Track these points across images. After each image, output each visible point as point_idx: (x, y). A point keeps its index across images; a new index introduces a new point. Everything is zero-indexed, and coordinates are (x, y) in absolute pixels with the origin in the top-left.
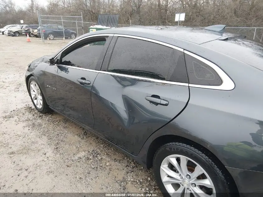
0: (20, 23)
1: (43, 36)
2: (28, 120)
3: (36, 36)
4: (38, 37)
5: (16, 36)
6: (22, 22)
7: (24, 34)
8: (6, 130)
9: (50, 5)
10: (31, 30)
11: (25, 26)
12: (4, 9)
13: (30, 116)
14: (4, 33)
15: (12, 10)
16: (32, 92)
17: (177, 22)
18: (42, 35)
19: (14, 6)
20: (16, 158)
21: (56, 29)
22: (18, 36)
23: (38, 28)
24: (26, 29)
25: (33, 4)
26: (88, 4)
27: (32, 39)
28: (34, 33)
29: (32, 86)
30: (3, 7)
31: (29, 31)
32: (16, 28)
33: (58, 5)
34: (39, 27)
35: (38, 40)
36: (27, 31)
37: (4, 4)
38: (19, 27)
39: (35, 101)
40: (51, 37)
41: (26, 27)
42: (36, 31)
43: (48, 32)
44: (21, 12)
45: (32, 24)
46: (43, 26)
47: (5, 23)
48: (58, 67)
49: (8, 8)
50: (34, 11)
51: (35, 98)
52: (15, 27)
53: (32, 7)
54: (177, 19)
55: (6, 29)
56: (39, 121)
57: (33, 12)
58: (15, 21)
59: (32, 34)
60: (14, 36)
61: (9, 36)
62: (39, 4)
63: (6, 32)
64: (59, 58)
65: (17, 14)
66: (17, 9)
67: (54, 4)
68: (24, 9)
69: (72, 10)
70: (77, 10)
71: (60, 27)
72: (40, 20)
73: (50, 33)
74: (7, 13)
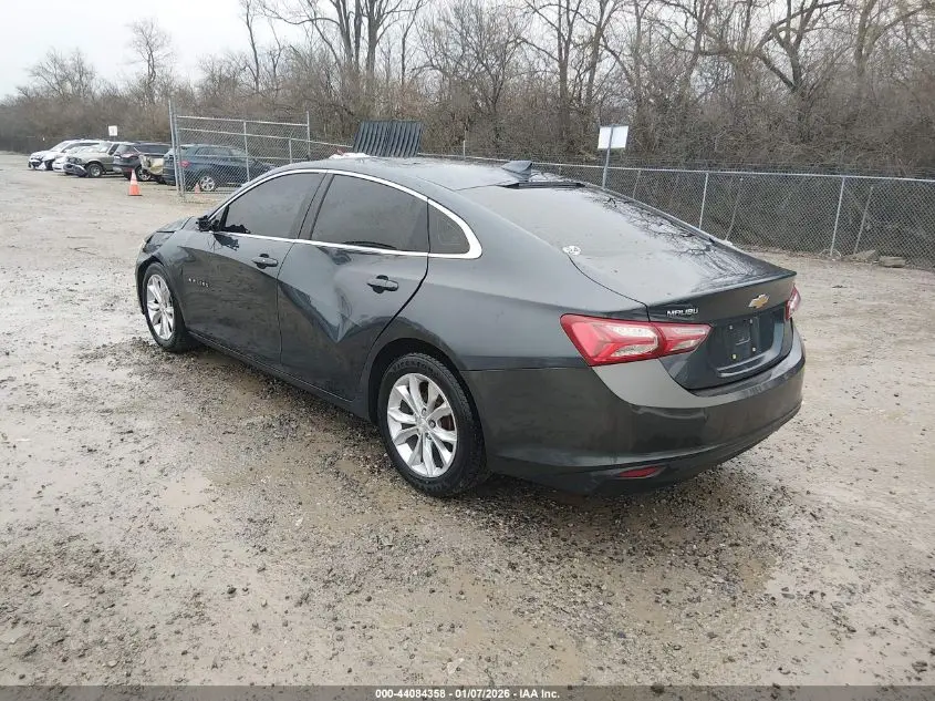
0: (106, 136)
1: (181, 179)
2: (139, 363)
3: (159, 180)
4: (163, 183)
5: (91, 176)
6: (113, 130)
7: (119, 169)
8: (90, 377)
9: (209, 83)
10: (143, 160)
11: (123, 145)
12: (57, 87)
13: (145, 358)
14: (54, 165)
15: (83, 91)
16: (151, 305)
17: (603, 152)
18: (179, 175)
19: (92, 78)
20: (114, 418)
21: (227, 159)
22: (99, 177)
23: (166, 155)
24: (128, 156)
25: (152, 75)
26: (335, 85)
27: (145, 187)
28: (153, 169)
29: (151, 288)
30: (54, 81)
31: (136, 162)
32: (95, 151)
33: (235, 83)
34: (171, 152)
35: (163, 193)
36: (128, 160)
37: (58, 71)
38: (104, 149)
39: (157, 328)
40: (208, 182)
41: (129, 149)
42: (158, 162)
43: (199, 168)
44: (112, 98)
45: (148, 140)
46: (184, 148)
47: (54, 134)
48: (216, 236)
49: (68, 85)
50: (156, 99)
51: (156, 321)
52: (90, 149)
53: (148, 84)
54: (603, 144)
55: (59, 153)
56: (167, 366)
57: (152, 101)
58: (89, 129)
59: (145, 172)
60: (83, 175)
61: (68, 174)
62: (173, 74)
63: (61, 163)
64: (219, 218)
65: (97, 104)
66: (98, 88)
67: (223, 79)
68: (122, 88)
69: (281, 100)
70: (299, 104)
71: (237, 153)
72: (175, 130)
73: (203, 173)
74: (65, 99)
